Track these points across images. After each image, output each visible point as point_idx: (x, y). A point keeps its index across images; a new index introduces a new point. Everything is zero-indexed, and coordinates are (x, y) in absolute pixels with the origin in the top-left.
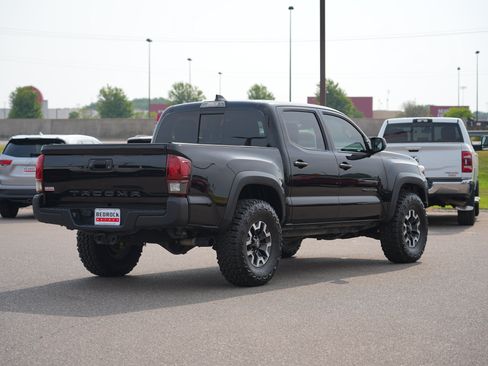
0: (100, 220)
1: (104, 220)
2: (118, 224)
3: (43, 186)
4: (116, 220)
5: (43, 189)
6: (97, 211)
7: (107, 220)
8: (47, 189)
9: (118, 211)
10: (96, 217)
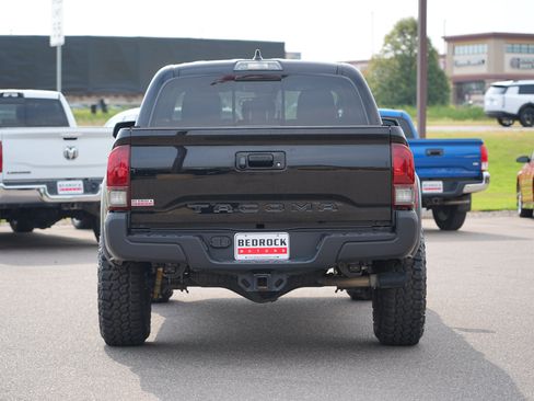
0: (246, 251)
1: (254, 251)
2: (285, 257)
3: (130, 198)
4: (280, 251)
5: (129, 202)
6: (239, 237)
7: (262, 251)
8: (136, 203)
9: (285, 236)
10: (237, 247)
